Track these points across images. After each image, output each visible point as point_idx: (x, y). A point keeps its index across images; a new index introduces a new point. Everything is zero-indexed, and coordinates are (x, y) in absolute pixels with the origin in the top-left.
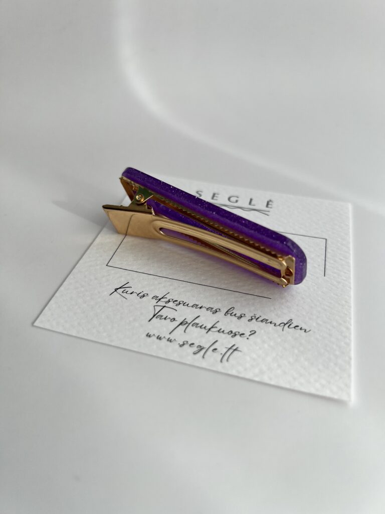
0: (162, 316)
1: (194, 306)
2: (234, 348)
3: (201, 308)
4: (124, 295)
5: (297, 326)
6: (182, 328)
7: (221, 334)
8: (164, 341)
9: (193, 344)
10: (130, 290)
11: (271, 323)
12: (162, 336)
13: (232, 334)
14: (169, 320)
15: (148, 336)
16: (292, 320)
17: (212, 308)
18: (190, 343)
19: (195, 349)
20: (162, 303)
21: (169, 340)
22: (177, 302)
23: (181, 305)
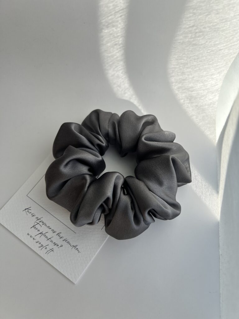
0: (36, 227)
1: (49, 227)
2: (52, 250)
3: (50, 229)
4: (27, 213)
5: (77, 249)
6: (40, 235)
7: (51, 243)
8: (32, 238)
9: (40, 243)
10: (30, 211)
11: (70, 244)
12: (32, 236)
14: (37, 230)
15: (28, 234)
16: (77, 245)
17: (54, 230)
18: (40, 242)
19: (40, 245)
20: (38, 222)
21: (34, 239)
22: (43, 223)
23: (44, 225)
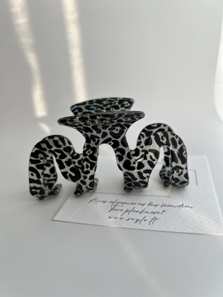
13: (153, 213)
